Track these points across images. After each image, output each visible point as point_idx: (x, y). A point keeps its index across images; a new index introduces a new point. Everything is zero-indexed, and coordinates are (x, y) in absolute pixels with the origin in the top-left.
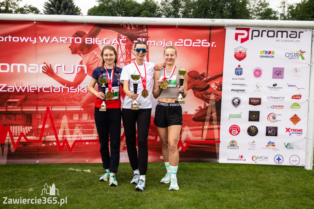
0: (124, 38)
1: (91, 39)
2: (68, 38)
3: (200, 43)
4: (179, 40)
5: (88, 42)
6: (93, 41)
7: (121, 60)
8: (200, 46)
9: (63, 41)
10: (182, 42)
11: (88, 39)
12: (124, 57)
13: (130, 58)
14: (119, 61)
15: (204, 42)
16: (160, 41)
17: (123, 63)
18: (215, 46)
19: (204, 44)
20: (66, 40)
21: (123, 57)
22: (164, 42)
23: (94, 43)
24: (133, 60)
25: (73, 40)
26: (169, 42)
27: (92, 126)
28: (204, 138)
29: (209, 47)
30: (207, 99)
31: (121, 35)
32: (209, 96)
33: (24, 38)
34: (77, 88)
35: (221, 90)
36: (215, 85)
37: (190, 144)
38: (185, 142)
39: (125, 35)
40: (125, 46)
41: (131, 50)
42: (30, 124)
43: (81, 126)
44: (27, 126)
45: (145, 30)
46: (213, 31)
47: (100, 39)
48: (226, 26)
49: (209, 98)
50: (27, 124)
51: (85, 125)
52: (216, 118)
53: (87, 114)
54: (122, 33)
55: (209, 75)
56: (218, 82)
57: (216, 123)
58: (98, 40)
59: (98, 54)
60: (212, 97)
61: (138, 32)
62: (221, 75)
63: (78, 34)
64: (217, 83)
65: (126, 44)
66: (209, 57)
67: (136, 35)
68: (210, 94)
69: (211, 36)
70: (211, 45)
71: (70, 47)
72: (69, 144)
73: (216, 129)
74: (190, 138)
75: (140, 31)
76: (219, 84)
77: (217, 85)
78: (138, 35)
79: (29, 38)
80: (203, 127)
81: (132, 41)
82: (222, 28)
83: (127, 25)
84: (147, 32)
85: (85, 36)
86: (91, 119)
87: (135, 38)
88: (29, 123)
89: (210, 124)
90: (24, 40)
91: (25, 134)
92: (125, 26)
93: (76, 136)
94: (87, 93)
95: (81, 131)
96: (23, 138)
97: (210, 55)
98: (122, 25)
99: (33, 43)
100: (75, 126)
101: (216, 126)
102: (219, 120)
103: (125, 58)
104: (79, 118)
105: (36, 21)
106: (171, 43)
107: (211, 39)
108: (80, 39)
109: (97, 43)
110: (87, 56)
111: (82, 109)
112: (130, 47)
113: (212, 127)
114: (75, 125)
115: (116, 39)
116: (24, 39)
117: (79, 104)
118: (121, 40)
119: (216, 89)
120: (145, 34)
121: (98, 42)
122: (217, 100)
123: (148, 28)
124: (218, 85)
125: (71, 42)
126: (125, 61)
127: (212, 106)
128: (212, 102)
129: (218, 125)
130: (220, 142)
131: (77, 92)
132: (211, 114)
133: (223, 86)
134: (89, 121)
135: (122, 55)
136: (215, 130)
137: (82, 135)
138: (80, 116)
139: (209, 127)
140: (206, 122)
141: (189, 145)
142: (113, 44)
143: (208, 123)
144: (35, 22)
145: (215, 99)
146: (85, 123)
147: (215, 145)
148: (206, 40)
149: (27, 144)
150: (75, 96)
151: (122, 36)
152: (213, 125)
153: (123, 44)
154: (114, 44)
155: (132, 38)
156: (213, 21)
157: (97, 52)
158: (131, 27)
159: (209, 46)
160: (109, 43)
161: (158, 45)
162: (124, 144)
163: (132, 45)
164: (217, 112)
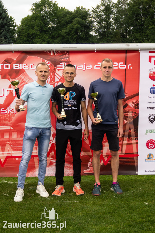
1: (19, 65)
3: (117, 65)
4: (98, 63)
5: (15, 68)
6: (20, 66)
8: (117, 68)
11: (15, 65)
12: (48, 80)
13: (54, 81)
15: (121, 64)
16: (80, 65)
18: (131, 68)
19: (121, 67)
22: (84, 66)
23: (21, 68)
24: (56, 82)
26: (89, 65)
27: (21, 143)
28: (123, 153)
29: (126, 69)
31: (46, 61)
32: (127, 114)
35: (138, 108)
36: (132, 103)
38: (106, 156)
39: (49, 60)
41: (55, 73)
43: (11, 143)
45: (67, 55)
46: (129, 55)
47: (26, 65)
48: (140, 50)
49: (127, 115)
51: (15, 142)
52: (134, 134)
53: (16, 133)
54: (47, 59)
55: (127, 94)
56: (134, 101)
57: (134, 138)
58: (24, 66)
59: (25, 78)
60: (130, 114)
61: (60, 57)
62: (138, 94)
63: (7, 61)
64: (134, 102)
66: (126, 78)
67: (59, 60)
68: (128, 112)
69: (127, 58)
70: (127, 67)
72: (1, 160)
73: (134, 143)
74: (110, 153)
75: (62, 57)
76: (136, 102)
77: (134, 104)
78: (60, 60)
80: (122, 143)
81: (55, 66)
82: (136, 51)
83: (50, 52)
84: (68, 57)
85: (13, 62)
86: (20, 137)
87: (58, 63)
89: (129, 140)
92: (49, 53)
93: (7, 152)
94: (16, 114)
95: (12, 148)
97: (126, 76)
98: (46, 51)
101: (134, 141)
102: (136, 136)
103: (49, 81)
106: (91, 67)
107: (127, 62)
108: (9, 65)
109: (24, 68)
113: (130, 142)
114: (6, 143)
117: (9, 124)
119: (133, 108)
120: (67, 59)
122: (135, 117)
123: (69, 53)
124: (135, 103)
127: (130, 123)
128: (130, 120)
129: (136, 140)
130: (137, 155)
131: (7, 113)
132: (130, 131)
133: (139, 104)
134: (18, 139)
136: (133, 145)
137: (13, 152)
138: (10, 135)
139: (128, 142)
140: (125, 138)
141: (110, 159)
143: (127, 139)
145: (133, 116)
146: (15, 141)
147: (133, 159)
148: (122, 63)
150: (5, 117)
152: (132, 140)
155: (55, 63)
156: (128, 45)
157: (24, 77)
158: (54, 53)
159: (125, 68)
160: (34, 68)
161: (79, 69)
162: (51, 160)
163: (55, 69)
164: (134, 128)
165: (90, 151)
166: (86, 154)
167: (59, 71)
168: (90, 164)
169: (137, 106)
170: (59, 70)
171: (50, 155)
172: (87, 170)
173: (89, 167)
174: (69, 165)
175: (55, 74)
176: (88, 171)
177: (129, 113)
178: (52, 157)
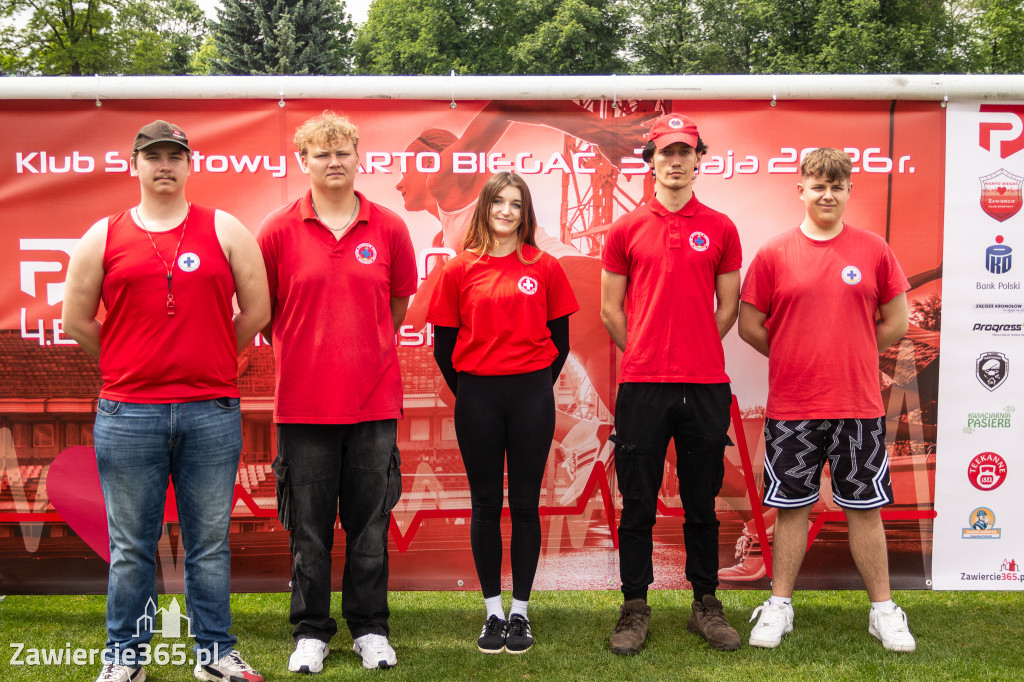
0: (588, 150)
1: (473, 156)
2: (394, 154)
3: (858, 159)
4: (784, 150)
6: (478, 162)
7: (578, 226)
9: (377, 165)
10: (793, 159)
11: (460, 158)
12: (586, 217)
14: (570, 229)
15: (871, 155)
16: (713, 158)
17: (584, 239)
18: (912, 170)
19: (871, 164)
20: (388, 161)
21: (583, 218)
22: (730, 159)
23: (482, 170)
25: (410, 161)
26: (748, 157)
29: (890, 176)
30: (888, 359)
31: (578, 140)
32: (893, 349)
33: (246, 159)
34: (423, 331)
35: (937, 327)
36: (913, 309)
37: (826, 523)
39: (590, 138)
40: (589, 177)
41: (612, 189)
42: (265, 456)
43: (438, 461)
44: (256, 462)
46: (902, 119)
47: (504, 156)
48: (946, 99)
49: (893, 356)
50: (254, 456)
52: (921, 429)
54: (582, 132)
56: (924, 299)
57: (921, 446)
58: (495, 159)
60: (906, 352)
61: (635, 127)
62: (937, 274)
63: (429, 141)
64: (923, 302)
65: (593, 171)
66: (893, 208)
67: (629, 138)
68: (897, 342)
69: (895, 129)
70: (895, 166)
71: (399, 188)
72: (399, 523)
73: (920, 468)
74: (824, 504)
75: (642, 125)
76: (929, 305)
77: (921, 310)
78: (635, 137)
79: (262, 159)
81: (616, 159)
82: (932, 105)
83: (596, 103)
85: (452, 145)
87: (627, 150)
88: (260, 454)
89: (899, 452)
90: (246, 165)
91: (249, 492)
92: (591, 109)
93: (421, 495)
95: (439, 479)
96: (240, 502)
97: (893, 201)
99: (275, 175)
100: (419, 462)
101: (919, 460)
102: (930, 438)
103: (591, 220)
104: (432, 434)
105: (285, 100)
106: (755, 164)
107: (895, 146)
108: (436, 156)
109: (492, 170)
110: (457, 216)
111: (442, 404)
112: (609, 179)
113: (905, 461)
114: (419, 459)
115: (558, 155)
116: (245, 163)
117: (432, 386)
118: (575, 158)
119: (917, 325)
121: (495, 167)
122: (925, 364)
124: (927, 309)
125: (404, 170)
126: (589, 232)
127: (905, 386)
128: (904, 373)
129: (926, 452)
130: (932, 514)
131: (424, 343)
132: (904, 416)
133: (942, 312)
135: (581, 211)
136: (917, 474)
137: (444, 494)
138: (435, 429)
139: (896, 463)
141: (824, 527)
142: (549, 172)
143: (894, 449)
144: (282, 104)
145: (918, 361)
146: (452, 451)
147: (916, 528)
148: (877, 150)
149: (256, 524)
150: (417, 358)
151: (581, 142)
152: (910, 454)
153: (583, 170)
154: (551, 170)
155: (614, 150)
156: (902, 83)
158: (611, 111)
159: (888, 169)
160: (533, 167)
161: (709, 171)
162: (590, 526)
163: (614, 173)
164: (923, 407)
165: (744, 496)
166: (728, 507)
167: (629, 180)
168: (745, 543)
169: (933, 318)
170: (629, 177)
171: (589, 509)
172: (733, 568)
173: (739, 558)
174: (660, 548)
175: (616, 190)
176: (735, 573)
177: (900, 349)
178: (597, 514)
